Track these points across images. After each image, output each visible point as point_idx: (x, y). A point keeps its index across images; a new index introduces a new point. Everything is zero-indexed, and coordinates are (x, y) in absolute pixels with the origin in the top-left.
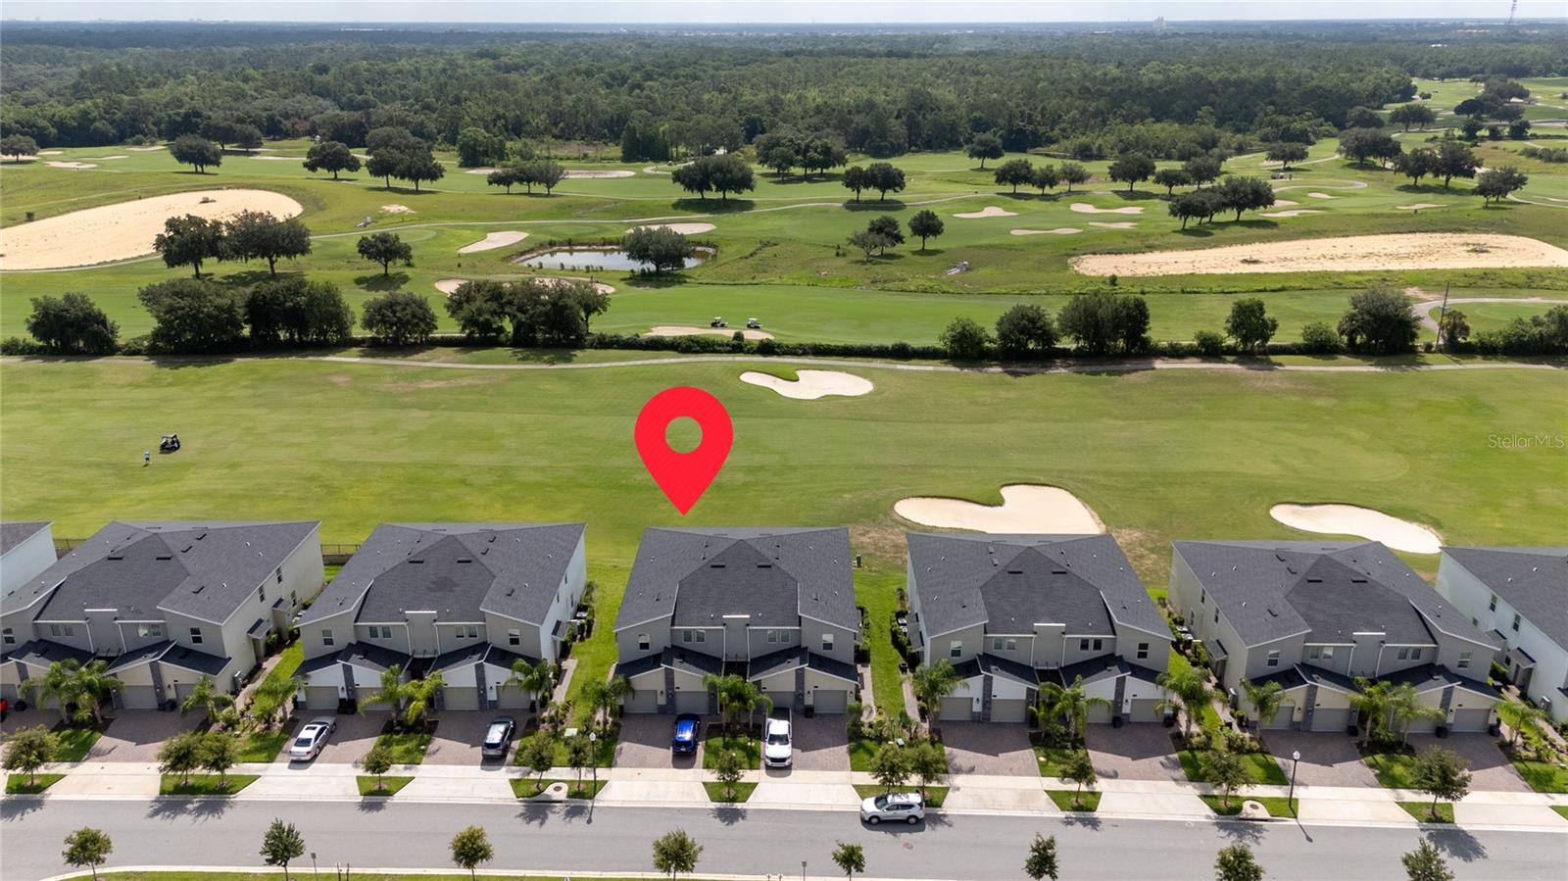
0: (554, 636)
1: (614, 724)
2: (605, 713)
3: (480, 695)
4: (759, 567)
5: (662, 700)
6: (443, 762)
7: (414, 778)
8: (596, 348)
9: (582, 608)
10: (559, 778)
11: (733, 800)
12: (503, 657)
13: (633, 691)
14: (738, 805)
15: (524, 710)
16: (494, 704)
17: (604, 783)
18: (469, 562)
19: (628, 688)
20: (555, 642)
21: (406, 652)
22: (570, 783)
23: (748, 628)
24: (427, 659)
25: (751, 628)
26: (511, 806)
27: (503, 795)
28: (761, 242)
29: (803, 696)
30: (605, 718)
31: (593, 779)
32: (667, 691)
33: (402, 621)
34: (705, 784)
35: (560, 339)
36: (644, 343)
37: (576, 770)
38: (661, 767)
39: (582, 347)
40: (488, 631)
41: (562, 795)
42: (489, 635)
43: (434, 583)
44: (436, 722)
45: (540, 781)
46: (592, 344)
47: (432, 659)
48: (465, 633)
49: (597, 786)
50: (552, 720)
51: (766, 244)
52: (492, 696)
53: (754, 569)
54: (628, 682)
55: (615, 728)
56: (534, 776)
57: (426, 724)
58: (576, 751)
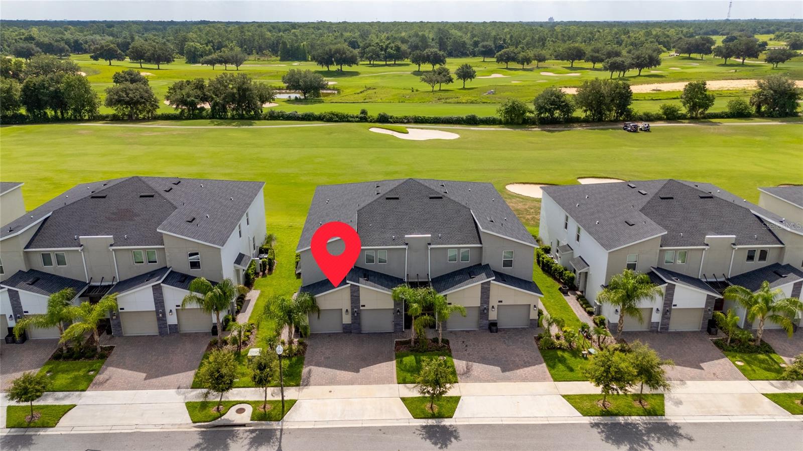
0: (236, 265)
1: (300, 343)
2: (290, 332)
3: (159, 319)
4: (431, 198)
5: (347, 319)
6: (114, 387)
7: (75, 406)
8: (268, 120)
9: (262, 251)
10: (242, 399)
11: (440, 416)
12: (181, 280)
13: (319, 311)
14: (447, 422)
15: (206, 334)
16: (175, 329)
17: (293, 402)
18: (152, 196)
19: (312, 308)
20: (237, 271)
21: (83, 280)
22: (254, 404)
23: (430, 247)
24: (105, 286)
25: (432, 246)
26: (185, 432)
27: (178, 421)
28: (366, 87)
29: (488, 310)
30: (290, 337)
31: (280, 399)
32: (352, 309)
33: (76, 246)
34: (403, 399)
35: (243, 115)
36: (300, 116)
37: (262, 390)
38: (352, 384)
39: (259, 119)
40: (167, 254)
41: (245, 417)
42: (168, 259)
43: (113, 214)
44: (112, 348)
45: (220, 403)
46: (265, 117)
47: (109, 286)
48: (144, 258)
49: (285, 406)
50: (235, 341)
51: (369, 88)
52: (172, 320)
53: (427, 200)
54: (313, 300)
55: (301, 347)
56: (214, 397)
57: (99, 350)
58: (261, 367)
